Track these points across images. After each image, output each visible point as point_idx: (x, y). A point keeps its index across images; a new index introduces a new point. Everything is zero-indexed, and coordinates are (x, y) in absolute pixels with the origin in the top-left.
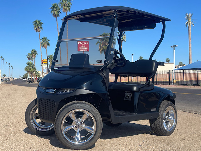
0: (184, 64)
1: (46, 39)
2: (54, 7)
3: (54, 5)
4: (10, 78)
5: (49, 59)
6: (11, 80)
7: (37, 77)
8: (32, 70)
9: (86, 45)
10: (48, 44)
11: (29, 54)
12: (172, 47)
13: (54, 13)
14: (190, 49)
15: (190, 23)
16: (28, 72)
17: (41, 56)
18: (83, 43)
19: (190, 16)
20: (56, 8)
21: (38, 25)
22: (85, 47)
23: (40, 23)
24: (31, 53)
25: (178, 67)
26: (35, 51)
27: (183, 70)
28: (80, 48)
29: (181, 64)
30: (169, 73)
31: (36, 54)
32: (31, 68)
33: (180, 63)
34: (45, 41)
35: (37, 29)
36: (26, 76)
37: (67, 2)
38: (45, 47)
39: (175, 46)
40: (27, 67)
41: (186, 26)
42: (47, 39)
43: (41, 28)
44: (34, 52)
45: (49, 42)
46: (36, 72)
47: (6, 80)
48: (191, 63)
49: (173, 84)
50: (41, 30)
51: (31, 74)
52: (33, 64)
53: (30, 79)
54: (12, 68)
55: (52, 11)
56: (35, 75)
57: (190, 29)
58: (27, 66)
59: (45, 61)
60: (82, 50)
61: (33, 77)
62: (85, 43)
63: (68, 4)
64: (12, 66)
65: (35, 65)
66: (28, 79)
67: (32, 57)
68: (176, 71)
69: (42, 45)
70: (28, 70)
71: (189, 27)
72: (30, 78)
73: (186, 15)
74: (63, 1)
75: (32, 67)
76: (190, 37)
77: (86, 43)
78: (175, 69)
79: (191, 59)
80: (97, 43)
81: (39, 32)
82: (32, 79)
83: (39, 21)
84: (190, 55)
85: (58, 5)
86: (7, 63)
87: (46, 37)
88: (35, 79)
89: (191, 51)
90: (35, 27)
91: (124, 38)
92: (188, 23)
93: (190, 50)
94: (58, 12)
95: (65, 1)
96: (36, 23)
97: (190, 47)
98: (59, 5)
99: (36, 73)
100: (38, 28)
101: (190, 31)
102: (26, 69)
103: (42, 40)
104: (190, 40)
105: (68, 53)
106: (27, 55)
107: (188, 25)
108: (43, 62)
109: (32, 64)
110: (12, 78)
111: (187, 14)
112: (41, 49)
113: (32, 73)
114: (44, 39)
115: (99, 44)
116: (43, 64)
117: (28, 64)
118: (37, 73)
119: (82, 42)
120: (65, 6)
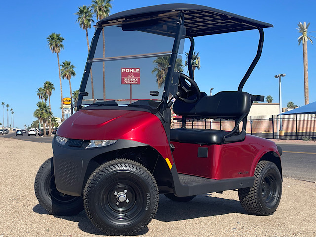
0: (297, 106)
1: (68, 64)
2: (82, 12)
3: (82, 9)
4: (9, 129)
5: (74, 97)
6: (11, 132)
7: (54, 127)
8: (46, 115)
9: (136, 75)
10: (73, 73)
11: (40, 89)
12: (276, 76)
13: (83, 23)
14: (306, 80)
15: (306, 38)
16: (39, 118)
17: (61, 92)
18: (131, 71)
19: (305, 27)
20: (86, 13)
21: (56, 41)
22: (133, 76)
23: (59, 39)
24: (43, 87)
25: (286, 110)
26: (50, 84)
27: (296, 114)
28: (126, 79)
29: (291, 105)
30: (272, 120)
31: (52, 88)
32: (43, 112)
33: (290, 103)
34: (67, 67)
35: (54, 47)
36: (35, 125)
37: (104, 4)
38: (67, 77)
39: (282, 75)
40: (38, 110)
41: (299, 44)
42: (71, 65)
43: (61, 46)
44: (49, 86)
45: (74, 69)
46: (53, 118)
47: (3, 132)
48: (308, 103)
49: (278, 138)
50: (61, 50)
51: (44, 123)
52: (47, 106)
53: (43, 130)
54: (13, 112)
55: (79, 18)
56: (50, 124)
57: (306, 47)
58: (38, 108)
59: (68, 101)
60: (129, 83)
61: (47, 126)
62: (133, 71)
63: (105, 7)
64: (12, 110)
65: (51, 107)
66: (39, 130)
67: (45, 94)
68: (283, 117)
69: (63, 74)
70: (40, 115)
71: (303, 45)
72: (43, 128)
73: (298, 25)
74: (96, 3)
75: (46, 110)
76: (306, 61)
77: (135, 70)
78: (282, 113)
79: (307, 97)
80: (153, 71)
81: (58, 52)
82: (45, 130)
83: (58, 36)
84: (306, 91)
85: (88, 9)
86: (3, 104)
87: (68, 61)
88: (50, 130)
89: (307, 85)
90: (52, 45)
91: (197, 63)
92: (301, 38)
93: (306, 82)
94: (89, 20)
95: (101, 2)
96: (53, 38)
97: (306, 77)
98: (90, 9)
99: (52, 121)
100: (56, 46)
101: (306, 52)
102: (36, 114)
103: (63, 66)
104: (306, 66)
105: (106, 87)
106: (37, 90)
107: (303, 42)
108: (64, 102)
109: (45, 106)
110: (13, 129)
111: (301, 24)
112: (60, 80)
113: (45, 120)
114: (67, 65)
115: (156, 72)
116: (64, 105)
117: (40, 105)
118: (54, 120)
119: (129, 68)
120: (100, 10)
